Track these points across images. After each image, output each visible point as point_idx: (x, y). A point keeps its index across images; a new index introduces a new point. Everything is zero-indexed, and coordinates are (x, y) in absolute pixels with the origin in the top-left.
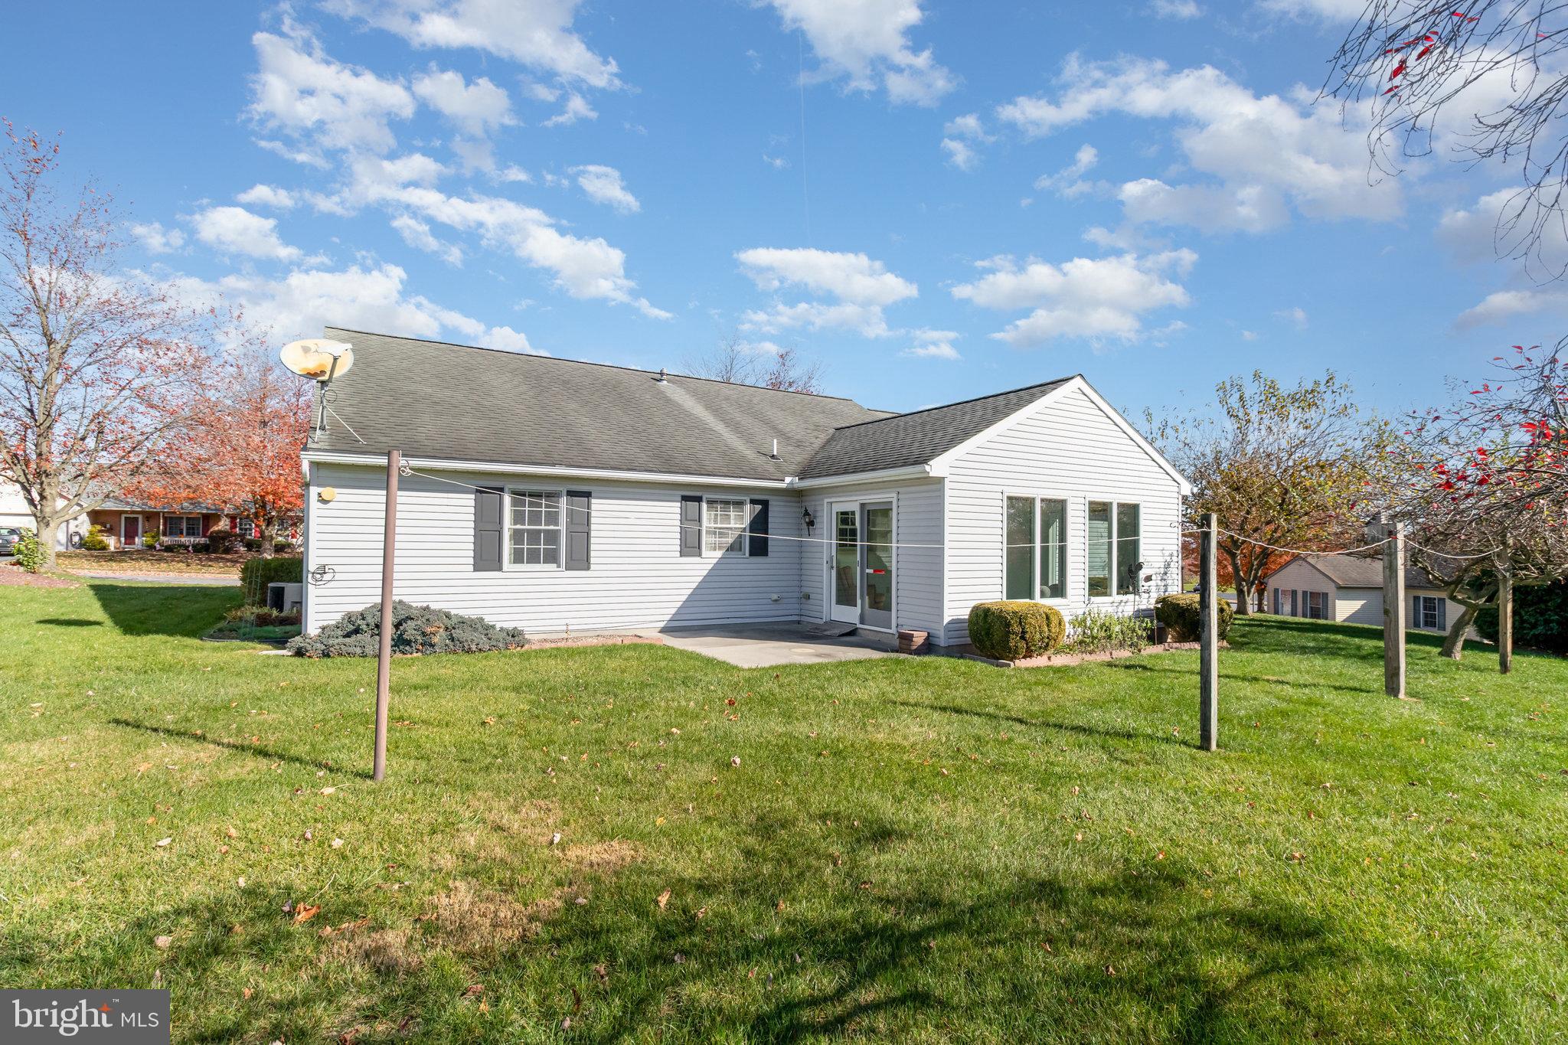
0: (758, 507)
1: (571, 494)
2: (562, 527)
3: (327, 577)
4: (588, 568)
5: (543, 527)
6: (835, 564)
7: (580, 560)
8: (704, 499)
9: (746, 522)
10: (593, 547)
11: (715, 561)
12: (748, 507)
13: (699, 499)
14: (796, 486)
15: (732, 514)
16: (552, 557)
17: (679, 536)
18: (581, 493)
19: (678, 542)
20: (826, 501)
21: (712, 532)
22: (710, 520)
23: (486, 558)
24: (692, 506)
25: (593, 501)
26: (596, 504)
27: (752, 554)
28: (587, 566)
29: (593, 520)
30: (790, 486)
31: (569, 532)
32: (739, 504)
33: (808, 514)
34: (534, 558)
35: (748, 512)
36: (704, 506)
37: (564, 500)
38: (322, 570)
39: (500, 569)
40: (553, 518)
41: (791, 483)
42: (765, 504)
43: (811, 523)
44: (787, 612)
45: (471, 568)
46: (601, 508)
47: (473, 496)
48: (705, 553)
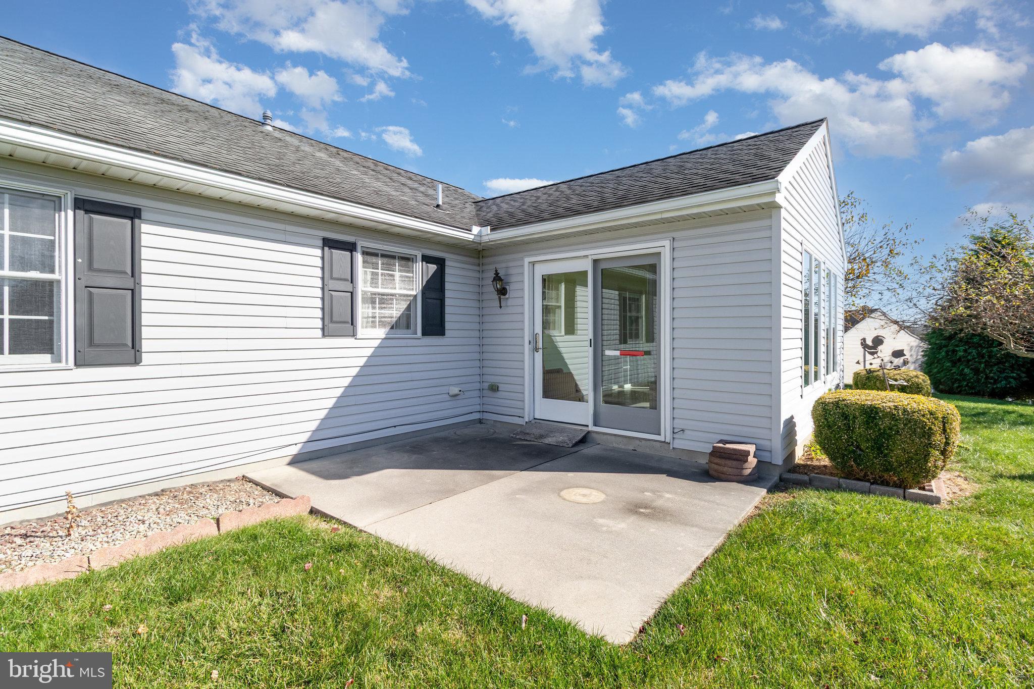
0: (433, 268)
4: (135, 362)
6: (540, 345)
8: (359, 248)
9: (416, 289)
11: (376, 343)
12: (419, 266)
13: (351, 248)
14: (485, 239)
15: (397, 274)
17: (319, 303)
19: (319, 313)
20: (527, 260)
21: (371, 300)
22: (365, 282)
24: (341, 255)
27: (425, 333)
28: (132, 358)
30: (478, 240)
32: (407, 260)
33: (500, 279)
35: (421, 272)
36: (359, 258)
37: (67, 219)
41: (479, 235)
42: (440, 263)
43: (503, 292)
44: (466, 410)
48: (361, 331)
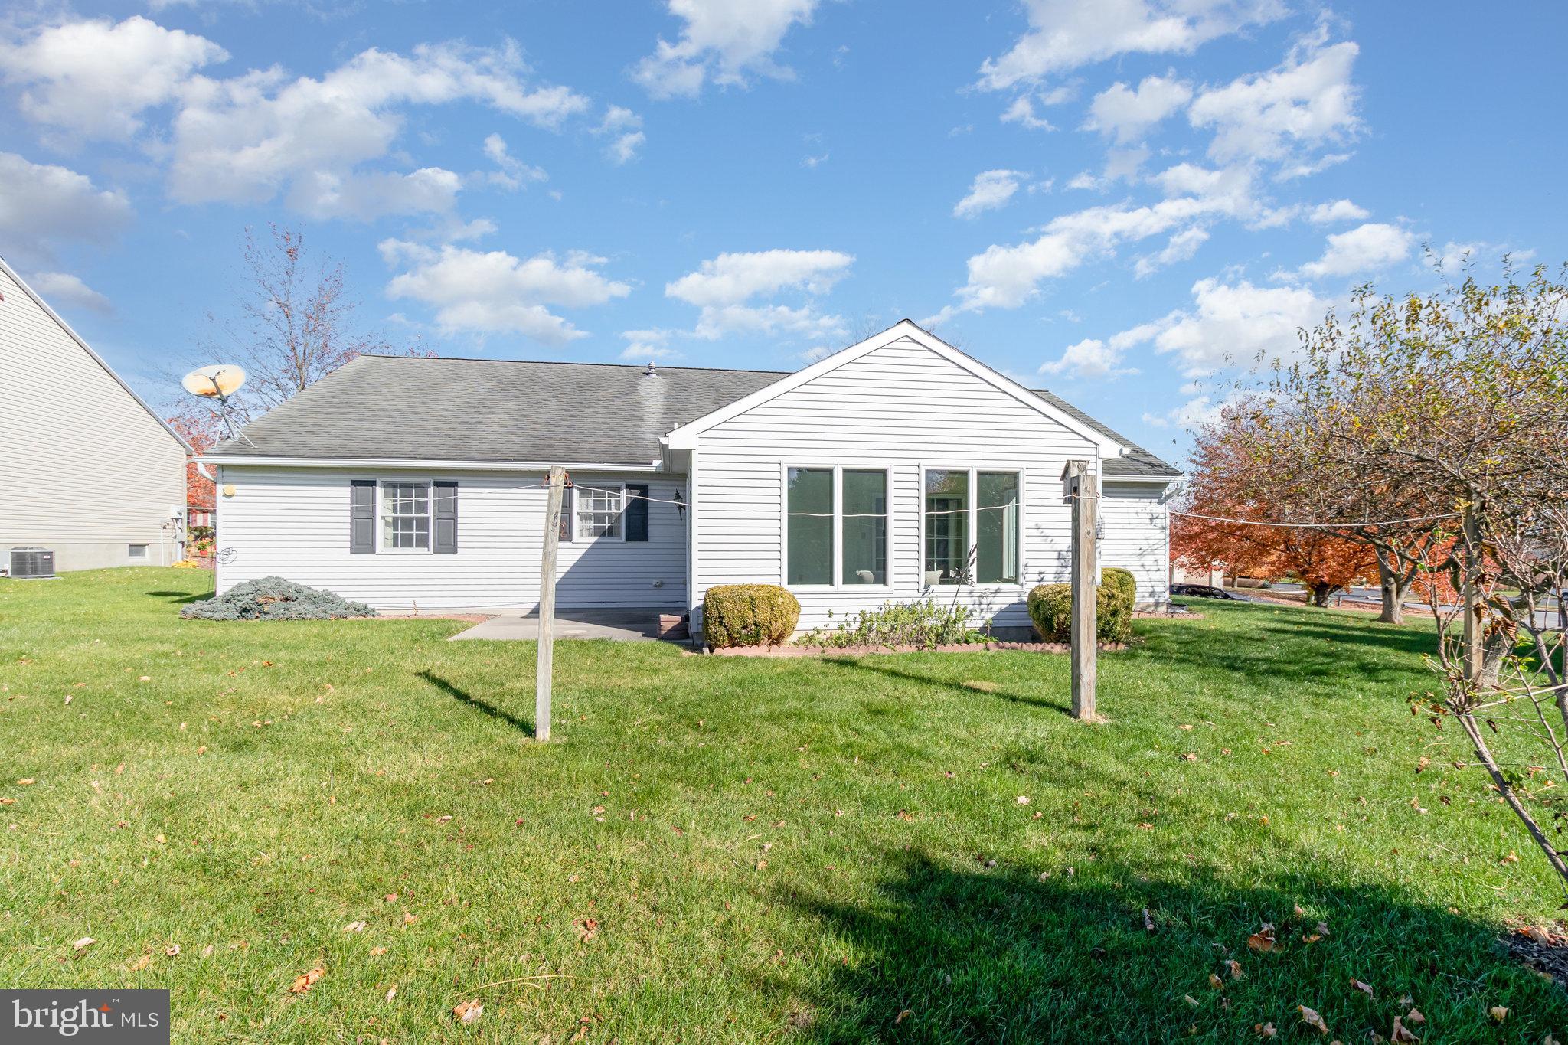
0: (636, 492)
1: (437, 484)
2: (431, 515)
3: (231, 557)
4: (455, 552)
5: (414, 515)
7: (448, 544)
8: (575, 486)
9: (623, 507)
10: (459, 532)
11: (589, 546)
12: (624, 494)
15: (607, 499)
16: (423, 542)
18: (448, 482)
22: (582, 506)
23: (363, 542)
25: (459, 490)
26: (462, 492)
27: (628, 539)
28: (453, 550)
29: (459, 508)
31: (437, 519)
32: (615, 489)
34: (407, 542)
35: (624, 497)
36: (575, 492)
37: (431, 490)
38: (228, 552)
39: (373, 551)
40: (422, 507)
42: (644, 488)
44: (675, 598)
45: (348, 551)
46: (467, 497)
47: (349, 489)
48: (577, 538)
